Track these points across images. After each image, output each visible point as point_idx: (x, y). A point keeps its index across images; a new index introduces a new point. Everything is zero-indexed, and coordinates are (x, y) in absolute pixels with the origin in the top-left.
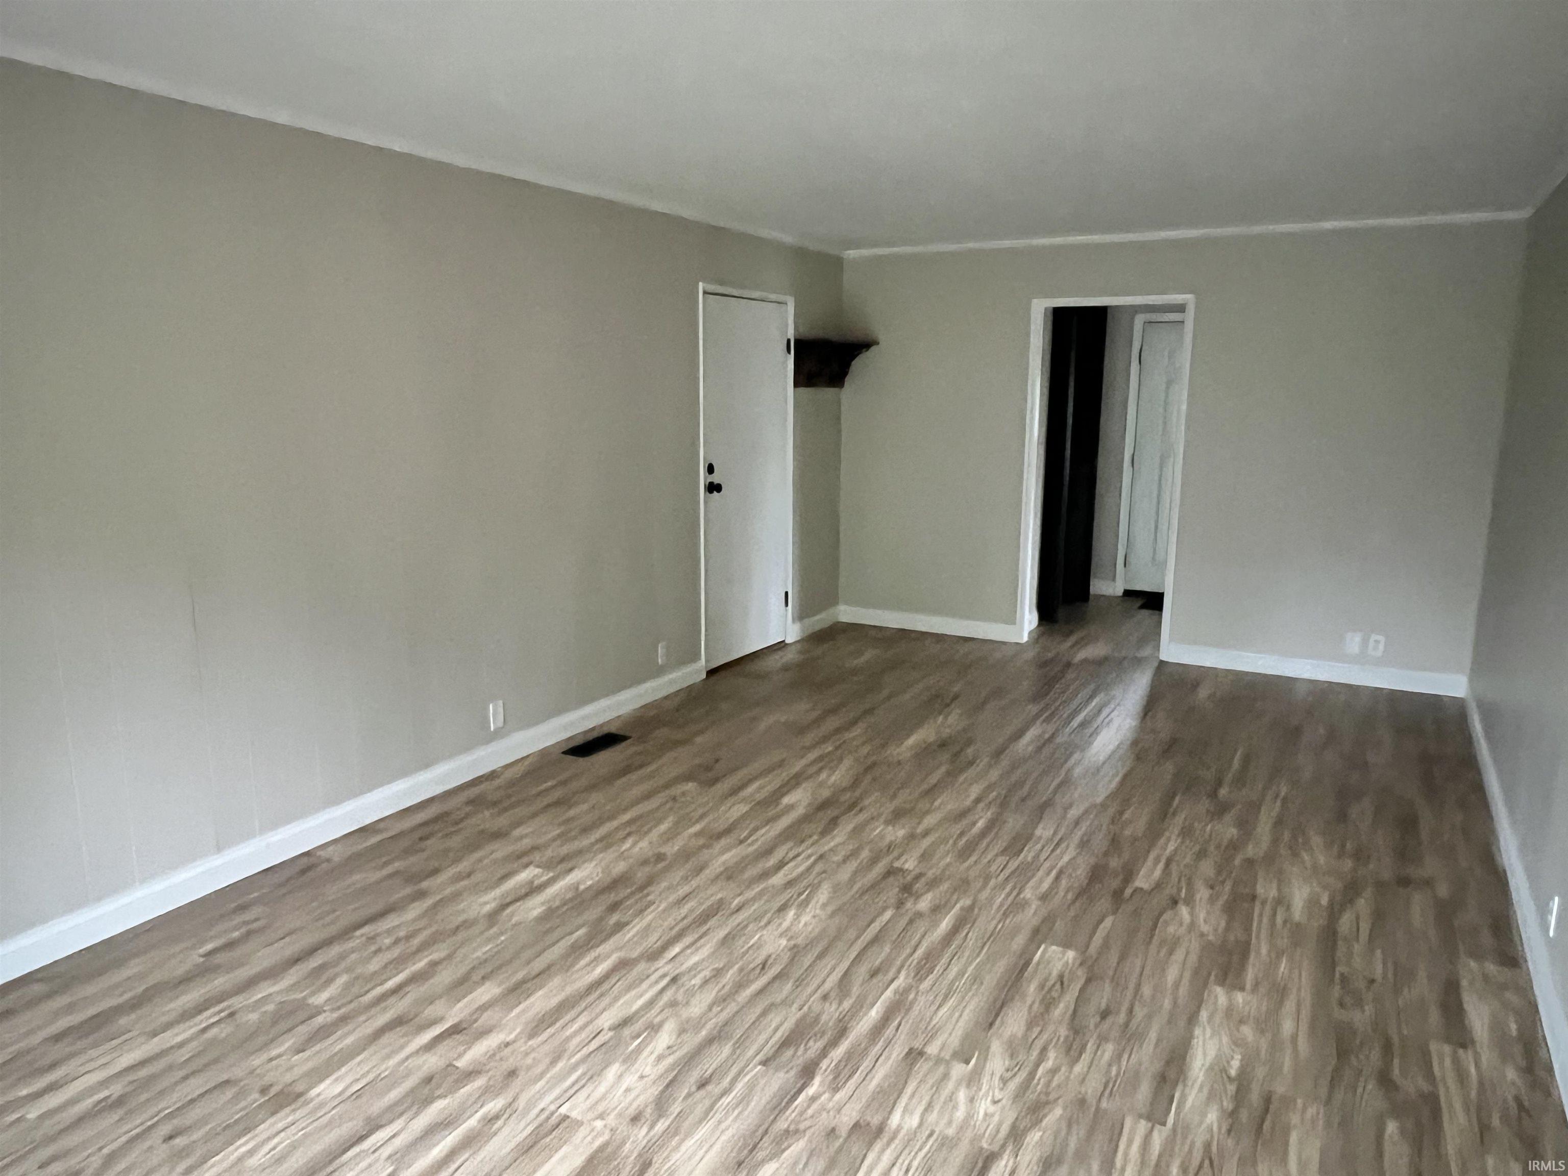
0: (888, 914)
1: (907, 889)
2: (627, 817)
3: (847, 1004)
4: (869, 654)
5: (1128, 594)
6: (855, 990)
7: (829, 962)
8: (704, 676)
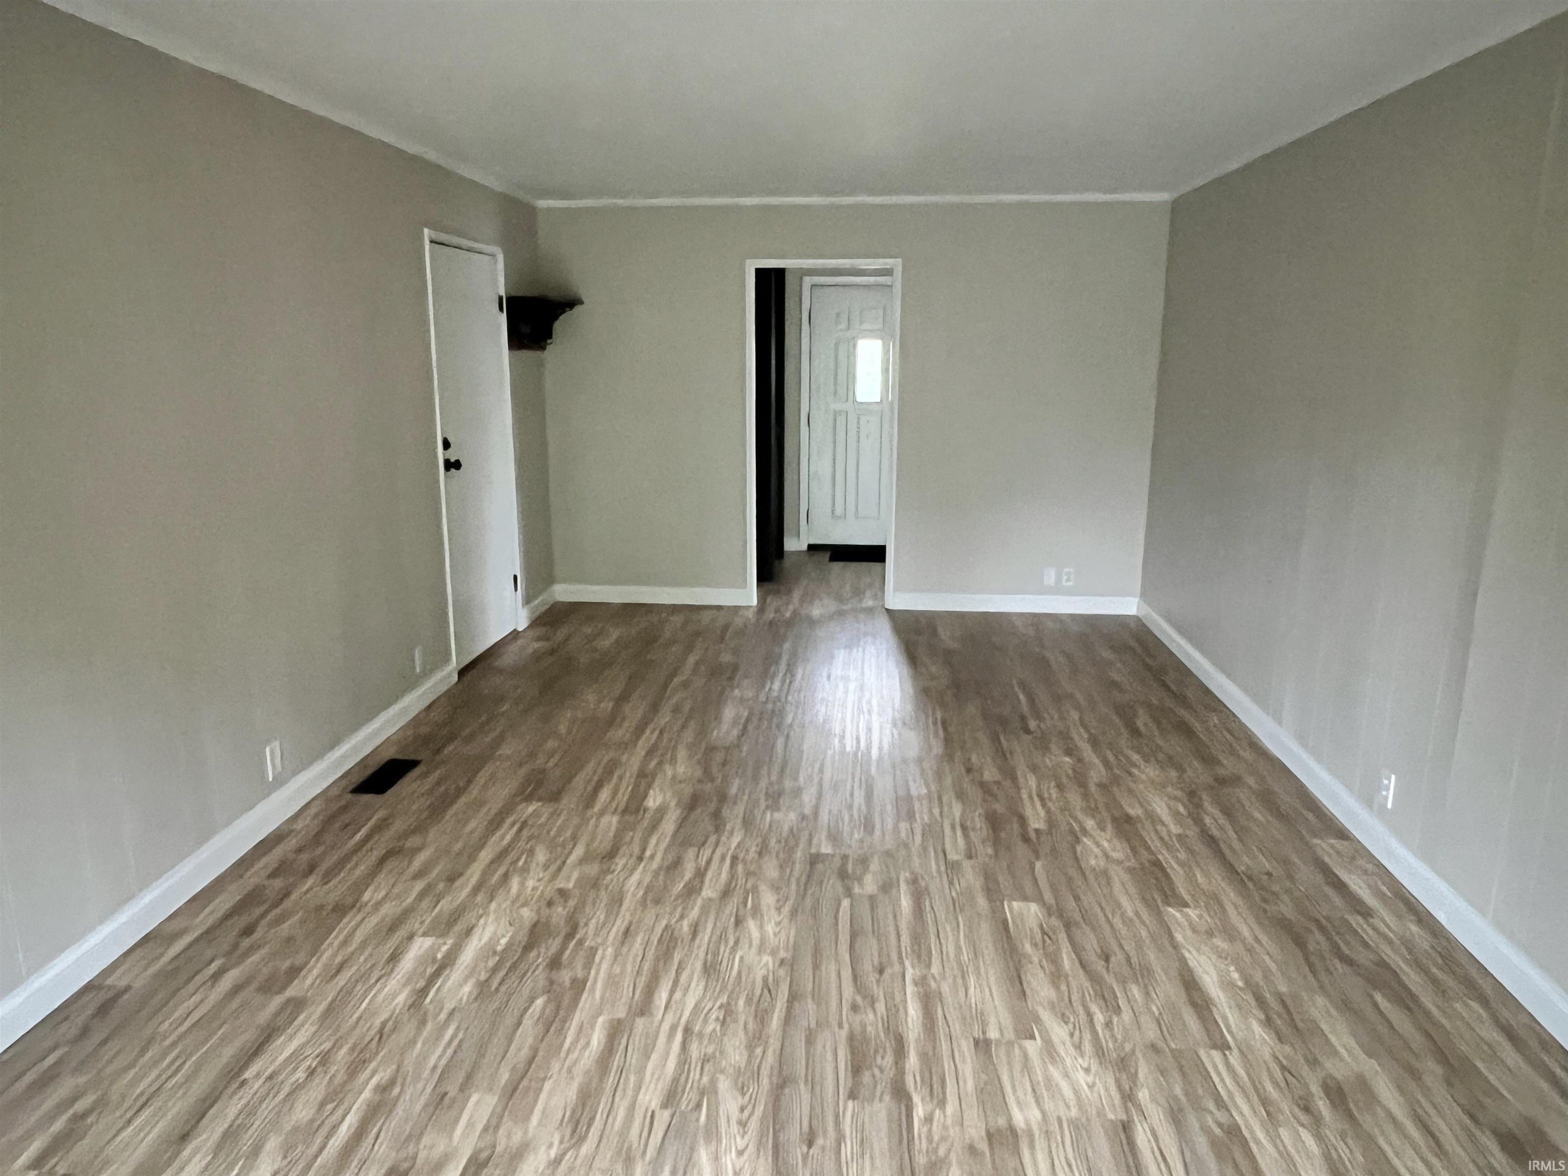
0: (846, 903)
1: (843, 874)
2: (486, 855)
3: (881, 1007)
4: (615, 634)
5: (812, 548)
6: (879, 993)
7: (829, 969)
8: (455, 678)
